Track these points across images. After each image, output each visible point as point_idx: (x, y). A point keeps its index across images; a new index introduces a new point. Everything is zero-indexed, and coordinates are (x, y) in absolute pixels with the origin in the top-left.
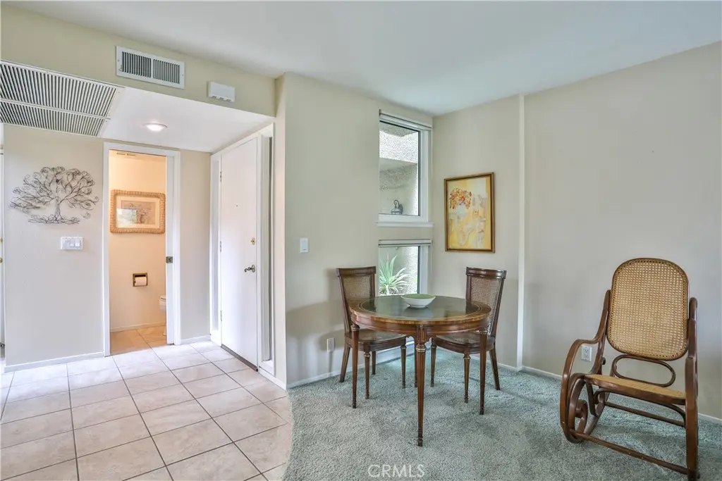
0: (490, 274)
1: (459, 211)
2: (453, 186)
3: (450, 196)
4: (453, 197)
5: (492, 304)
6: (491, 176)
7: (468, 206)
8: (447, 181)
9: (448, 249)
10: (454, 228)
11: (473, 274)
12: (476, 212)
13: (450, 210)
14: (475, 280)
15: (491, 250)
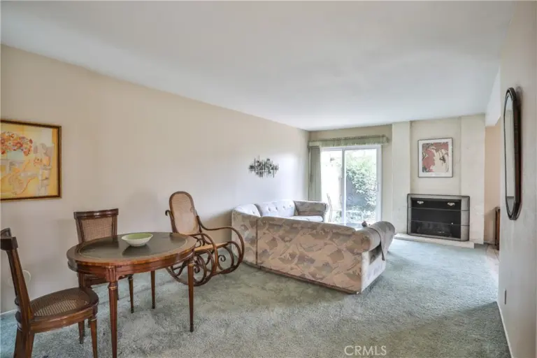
6: (59, 129)
7: (27, 153)
12: (39, 160)
15: (59, 196)
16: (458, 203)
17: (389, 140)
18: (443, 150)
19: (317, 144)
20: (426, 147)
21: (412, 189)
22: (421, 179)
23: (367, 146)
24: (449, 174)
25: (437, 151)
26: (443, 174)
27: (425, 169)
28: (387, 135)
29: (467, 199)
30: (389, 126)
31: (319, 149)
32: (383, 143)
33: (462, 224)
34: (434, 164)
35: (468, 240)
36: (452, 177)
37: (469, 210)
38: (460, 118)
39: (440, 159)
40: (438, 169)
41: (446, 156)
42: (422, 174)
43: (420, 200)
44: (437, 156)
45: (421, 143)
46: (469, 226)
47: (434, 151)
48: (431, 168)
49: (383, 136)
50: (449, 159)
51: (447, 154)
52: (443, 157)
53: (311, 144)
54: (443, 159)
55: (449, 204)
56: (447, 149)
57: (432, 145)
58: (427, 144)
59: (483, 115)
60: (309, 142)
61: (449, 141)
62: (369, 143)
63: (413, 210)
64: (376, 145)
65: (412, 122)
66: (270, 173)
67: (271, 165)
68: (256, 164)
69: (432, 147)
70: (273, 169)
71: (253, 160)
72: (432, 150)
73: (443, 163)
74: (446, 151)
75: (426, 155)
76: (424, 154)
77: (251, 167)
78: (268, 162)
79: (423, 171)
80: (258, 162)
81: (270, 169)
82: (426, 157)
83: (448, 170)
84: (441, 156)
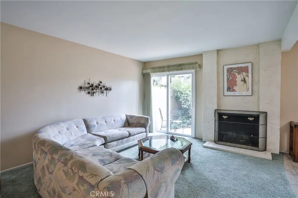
16: (257, 118)
17: (200, 66)
18: (244, 73)
19: (148, 71)
20: (230, 71)
21: (218, 106)
22: (226, 97)
23: (184, 71)
24: (250, 93)
25: (239, 74)
26: (244, 93)
27: (229, 89)
28: (199, 62)
29: (265, 114)
30: (200, 55)
31: (150, 75)
32: (196, 68)
33: (260, 136)
34: (236, 85)
35: (265, 150)
36: (252, 96)
37: (266, 124)
38: (258, 45)
39: (242, 81)
40: (240, 88)
41: (246, 78)
42: (227, 93)
43: (225, 114)
44: (239, 78)
45: (226, 68)
46: (266, 137)
47: (237, 74)
48: (234, 88)
49: (196, 63)
50: (249, 80)
51: (248, 76)
52: (244, 79)
53: (144, 72)
54: (244, 81)
55: (249, 118)
56: (247, 71)
57: (235, 69)
58: (231, 68)
59: (279, 41)
60: (143, 70)
61: (250, 65)
62: (185, 69)
63: (219, 123)
64: (191, 71)
65: (218, 51)
66: (103, 92)
67: (104, 87)
68: (87, 86)
69: (235, 71)
70: (106, 89)
71: (84, 82)
72: (235, 73)
73: (244, 83)
74: (246, 73)
75: (230, 77)
76: (228, 76)
77: (81, 88)
78: (101, 84)
79: (227, 91)
80: (89, 83)
81: (103, 89)
82: (230, 79)
83: (248, 89)
84: (243, 78)
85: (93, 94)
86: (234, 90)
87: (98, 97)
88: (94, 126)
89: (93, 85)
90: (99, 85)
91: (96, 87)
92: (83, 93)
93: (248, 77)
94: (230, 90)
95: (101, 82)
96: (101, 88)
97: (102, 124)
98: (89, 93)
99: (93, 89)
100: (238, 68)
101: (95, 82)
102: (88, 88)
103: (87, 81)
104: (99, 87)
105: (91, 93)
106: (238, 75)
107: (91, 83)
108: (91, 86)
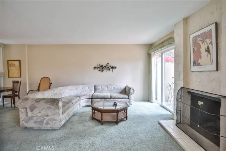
0: (18, 82)
1: (11, 68)
2: (10, 62)
3: (9, 65)
4: (10, 65)
5: (18, 91)
6: (20, 61)
7: (14, 67)
8: (8, 61)
9: (9, 77)
10: (10, 72)
11: (14, 82)
12: (16, 69)
13: (9, 68)
14: (14, 83)
15: (20, 77)
18: (207, 40)
20: (195, 40)
22: (193, 73)
25: (203, 42)
26: (209, 68)
28: (172, 37)
31: (151, 54)
34: (201, 57)
36: (217, 71)
39: (206, 51)
41: (210, 46)
44: (203, 47)
45: (192, 37)
48: (199, 62)
50: (213, 50)
51: (211, 43)
52: (208, 48)
54: (208, 50)
56: (211, 37)
57: (199, 36)
58: (196, 36)
61: (213, 27)
65: (186, 19)
66: (109, 70)
67: (110, 66)
68: (98, 66)
69: (199, 39)
70: (112, 68)
71: (97, 64)
72: (199, 42)
73: (208, 54)
74: (210, 40)
75: (196, 48)
76: (194, 47)
77: (95, 68)
78: (108, 65)
79: (194, 65)
80: (100, 65)
81: (109, 68)
82: (195, 50)
83: (212, 62)
84: (206, 47)
85: (102, 71)
86: (199, 65)
87: (106, 72)
88: (99, 89)
89: (102, 66)
90: (107, 65)
91: (105, 66)
92: (97, 71)
93: (212, 45)
94: (195, 64)
95: (108, 64)
96: (108, 67)
97: (104, 89)
98: (100, 70)
99: (102, 68)
100: (201, 34)
101: (104, 64)
102: (100, 68)
103: (99, 64)
104: (107, 67)
105: (101, 70)
106: (202, 44)
107: (101, 65)
108: (101, 67)
